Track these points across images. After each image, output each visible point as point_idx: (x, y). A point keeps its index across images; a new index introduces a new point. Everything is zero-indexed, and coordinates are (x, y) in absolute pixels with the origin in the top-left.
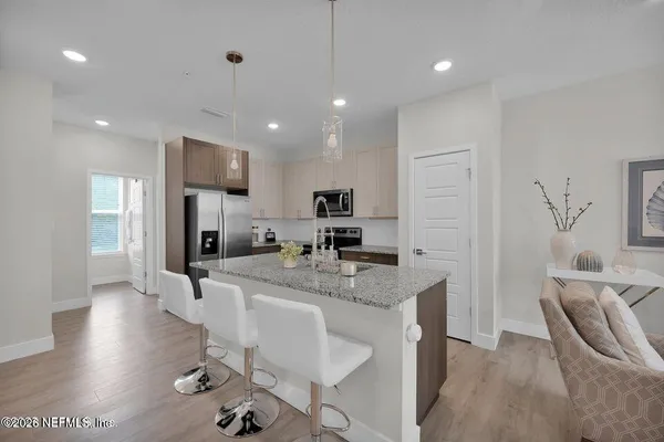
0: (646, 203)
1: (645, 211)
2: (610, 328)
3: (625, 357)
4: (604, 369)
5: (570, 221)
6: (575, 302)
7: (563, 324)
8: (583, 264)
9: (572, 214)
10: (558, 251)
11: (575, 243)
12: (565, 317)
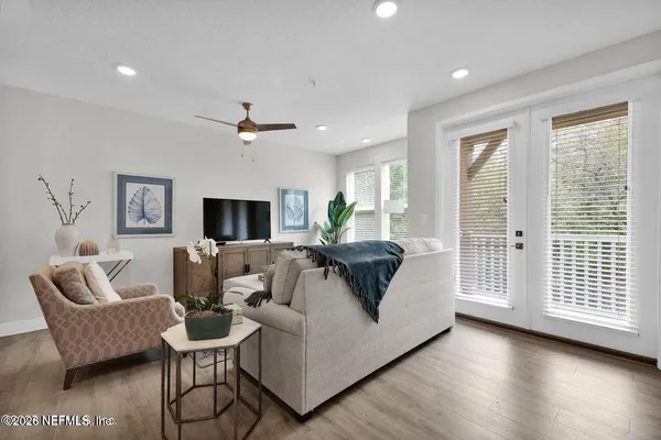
0: (128, 205)
1: (127, 209)
2: (88, 285)
3: (96, 302)
4: (80, 314)
5: (73, 216)
6: (61, 273)
7: (51, 291)
8: (85, 251)
9: (75, 210)
10: (62, 243)
11: (78, 235)
12: (54, 287)
